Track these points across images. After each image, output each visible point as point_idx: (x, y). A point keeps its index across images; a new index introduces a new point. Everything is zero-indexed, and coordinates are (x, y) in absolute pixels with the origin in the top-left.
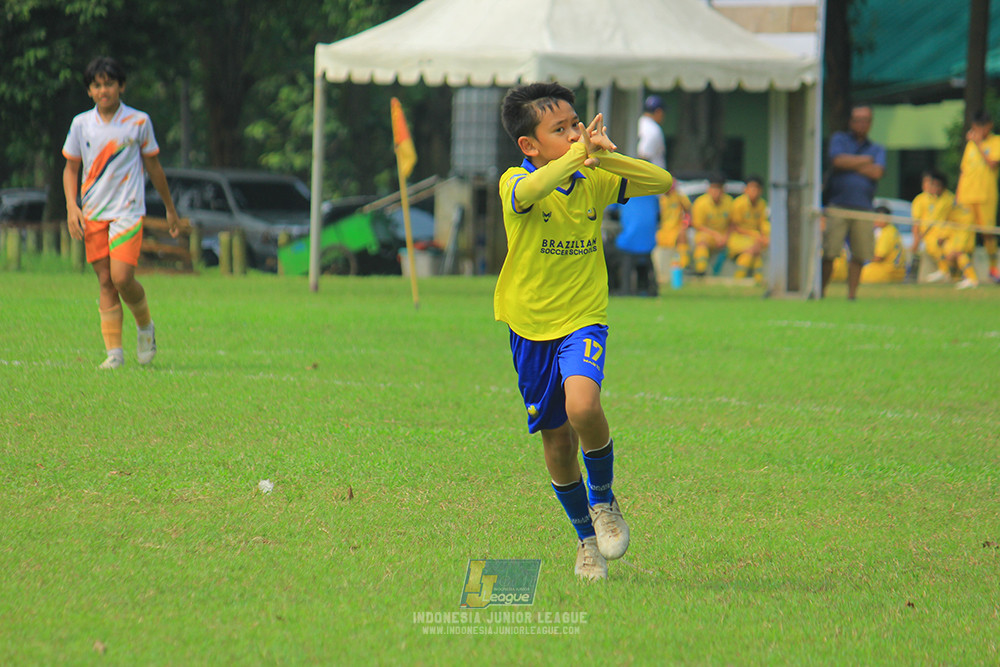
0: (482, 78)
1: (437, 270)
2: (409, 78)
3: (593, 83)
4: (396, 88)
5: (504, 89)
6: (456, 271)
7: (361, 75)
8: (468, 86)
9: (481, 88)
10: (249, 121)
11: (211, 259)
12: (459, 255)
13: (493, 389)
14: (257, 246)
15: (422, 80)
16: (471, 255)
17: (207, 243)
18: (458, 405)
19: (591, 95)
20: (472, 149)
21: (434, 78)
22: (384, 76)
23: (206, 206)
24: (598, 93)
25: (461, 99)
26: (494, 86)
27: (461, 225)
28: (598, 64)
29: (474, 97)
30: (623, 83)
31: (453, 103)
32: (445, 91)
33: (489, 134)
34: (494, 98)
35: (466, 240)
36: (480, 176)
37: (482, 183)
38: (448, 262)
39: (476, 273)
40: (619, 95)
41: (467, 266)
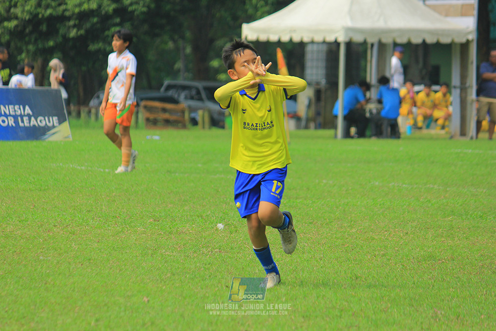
0: (318, 38)
1: (298, 127)
2: (285, 39)
3: (370, 40)
4: (279, 43)
5: (329, 44)
6: (307, 127)
7: (263, 38)
8: (312, 42)
9: (318, 43)
10: (211, 59)
11: (194, 122)
12: (308, 120)
13: (324, 181)
14: (216, 116)
15: (291, 40)
16: (314, 120)
17: (193, 115)
18: (308, 189)
19: (369, 46)
20: (314, 71)
21: (296, 39)
22: (274, 38)
23: (192, 98)
24: (372, 45)
25: (309, 48)
26: (324, 42)
27: (309, 106)
28: (372, 32)
29: (315, 47)
30: (384, 40)
31: (305, 49)
32: (302, 45)
33: (322, 64)
34: (324, 48)
35: (312, 113)
36: (318, 83)
37: (318, 87)
38: (303, 123)
39: (316, 128)
40: (382, 46)
41: (312, 125)
